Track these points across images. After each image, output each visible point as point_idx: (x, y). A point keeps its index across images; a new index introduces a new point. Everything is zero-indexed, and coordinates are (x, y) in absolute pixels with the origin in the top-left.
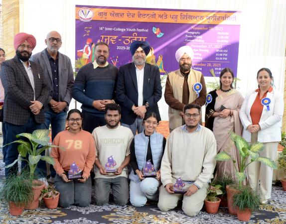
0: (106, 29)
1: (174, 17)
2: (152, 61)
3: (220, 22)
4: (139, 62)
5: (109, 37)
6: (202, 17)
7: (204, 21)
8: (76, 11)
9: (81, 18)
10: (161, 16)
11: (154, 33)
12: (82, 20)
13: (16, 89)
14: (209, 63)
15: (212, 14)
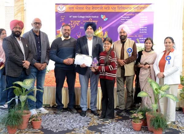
0: (73, 17)
1: (114, 8)
2: (101, 35)
3: (141, 11)
4: (89, 35)
5: (75, 21)
6: (131, 8)
7: (132, 10)
8: (56, 7)
9: (59, 11)
10: (106, 8)
11: (102, 18)
12: (59, 12)
13: (14, 54)
14: (136, 35)
15: (137, 6)
